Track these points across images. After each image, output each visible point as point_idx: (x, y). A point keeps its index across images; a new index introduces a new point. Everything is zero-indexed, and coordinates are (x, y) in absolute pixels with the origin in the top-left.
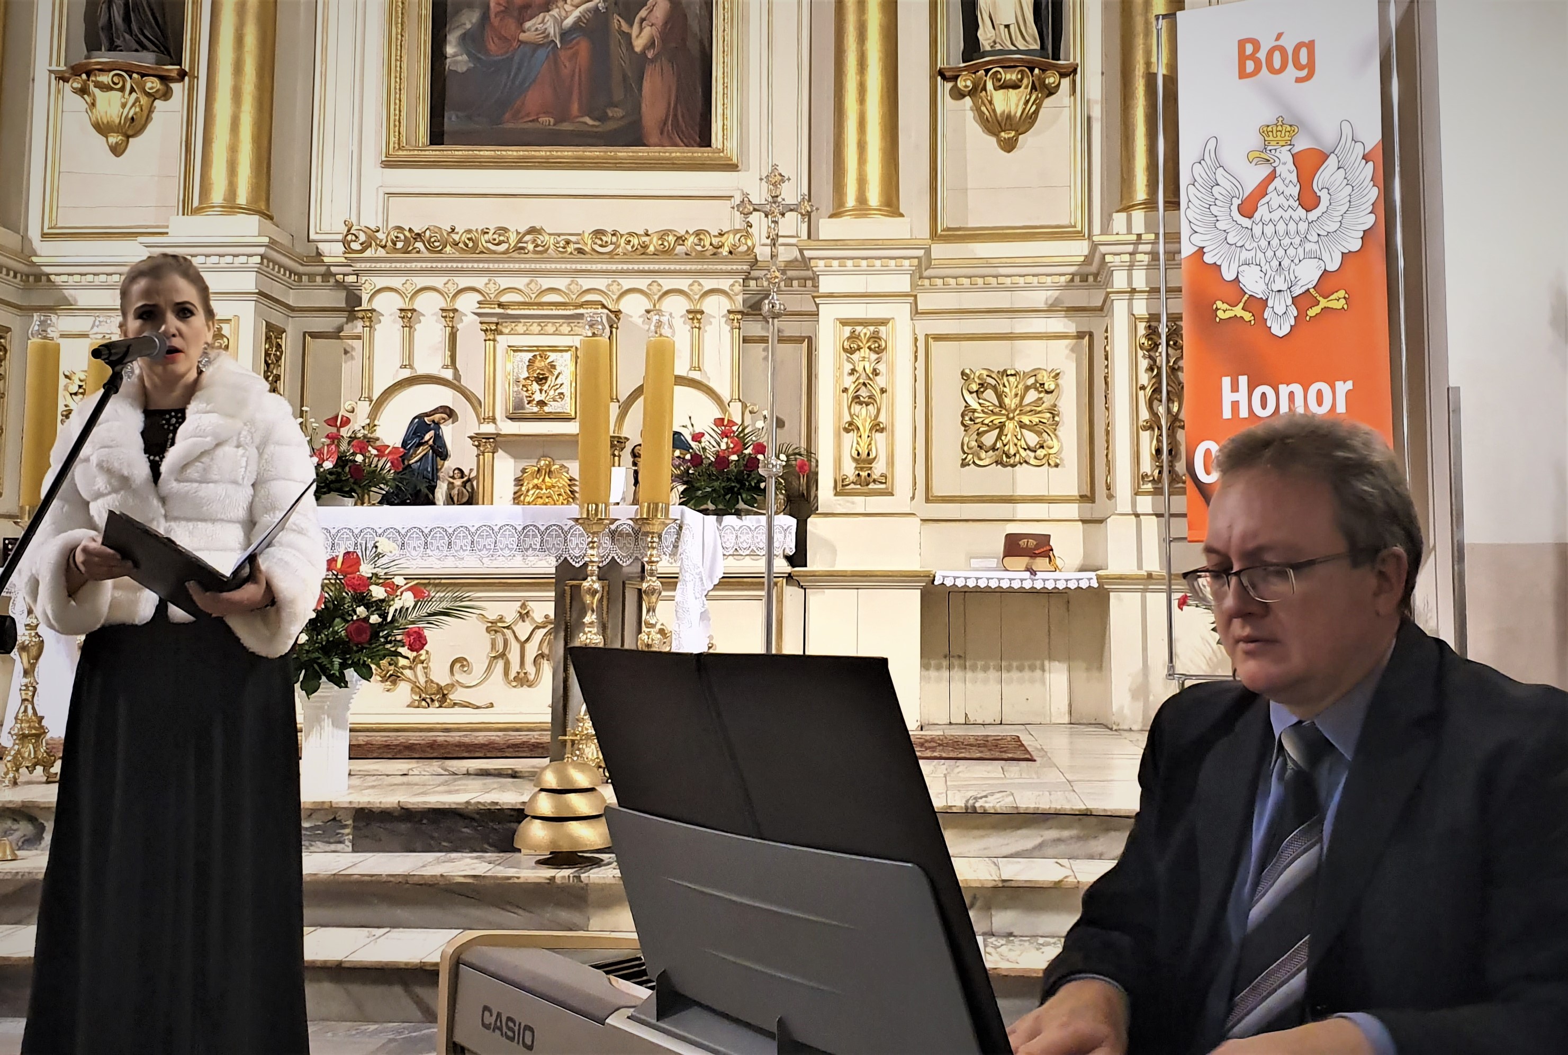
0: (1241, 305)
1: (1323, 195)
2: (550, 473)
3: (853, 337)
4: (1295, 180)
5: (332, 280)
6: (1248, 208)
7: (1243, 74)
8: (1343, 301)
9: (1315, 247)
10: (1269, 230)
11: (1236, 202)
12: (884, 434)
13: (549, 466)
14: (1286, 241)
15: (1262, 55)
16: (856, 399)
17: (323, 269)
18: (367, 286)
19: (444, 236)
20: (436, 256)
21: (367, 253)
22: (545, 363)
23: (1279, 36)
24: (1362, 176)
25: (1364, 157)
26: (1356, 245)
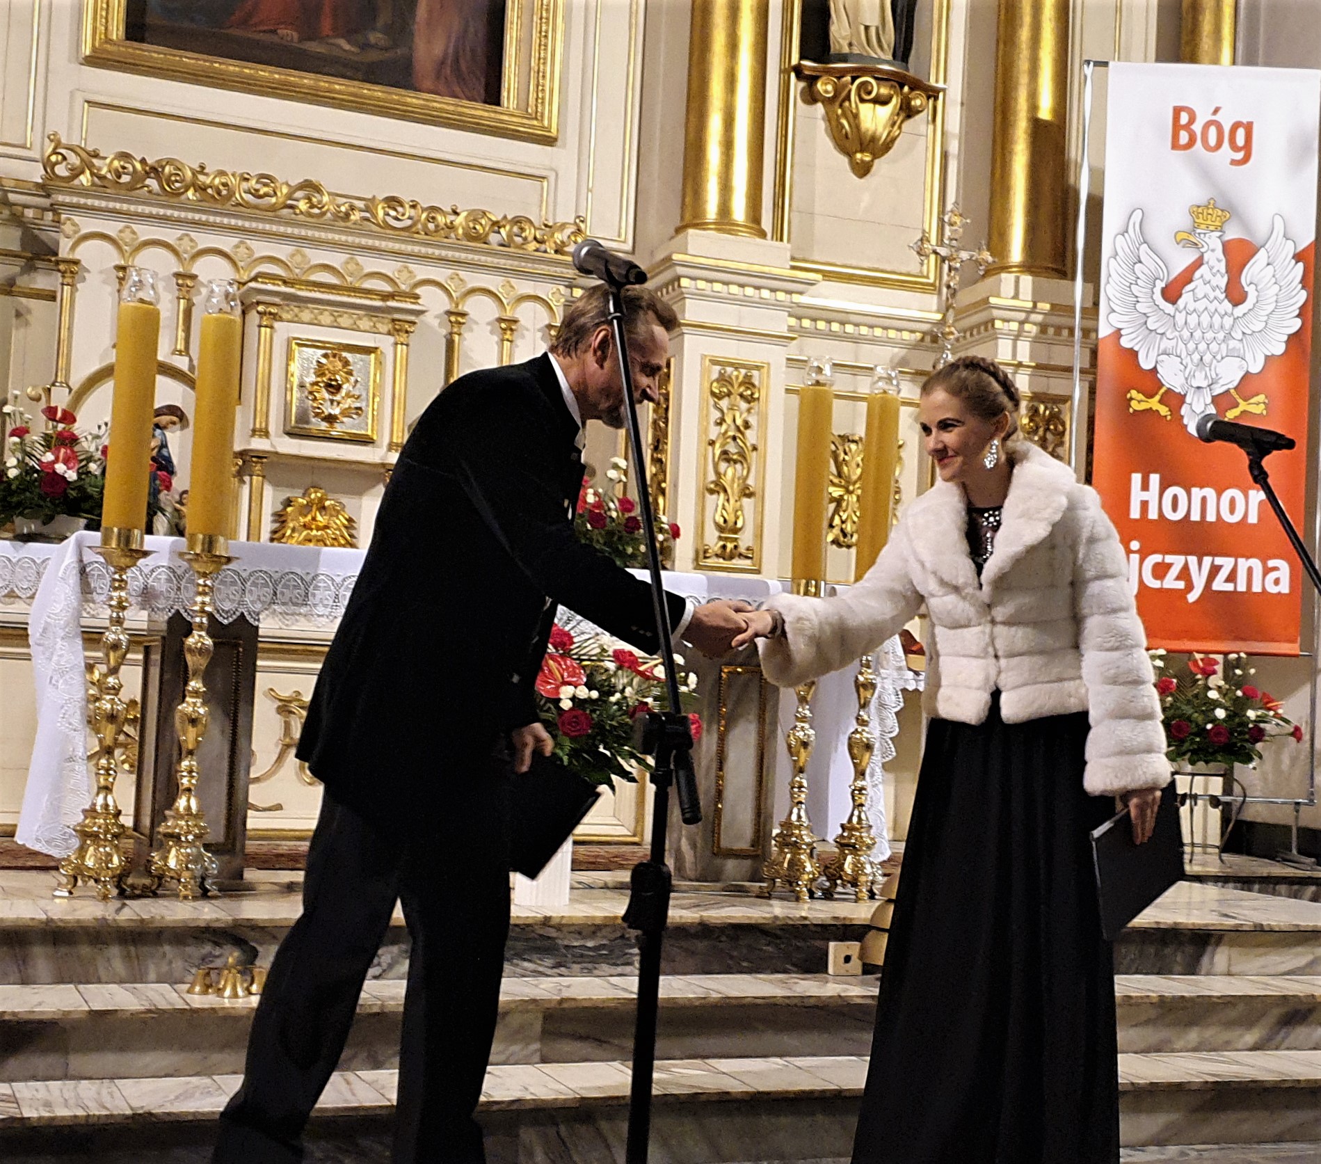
0: (1158, 397)
1: (1250, 290)
2: (323, 508)
3: (722, 378)
4: (1223, 270)
7: (1175, 145)
8: (1262, 406)
9: (1239, 345)
11: (1160, 285)
12: (752, 499)
13: (321, 499)
15: (1197, 127)
16: (725, 455)
18: (67, 228)
19: (189, 174)
20: (174, 201)
21: (76, 182)
22: (339, 365)
23: (1216, 111)
24: (1290, 277)
25: (1293, 258)
26: (1279, 349)
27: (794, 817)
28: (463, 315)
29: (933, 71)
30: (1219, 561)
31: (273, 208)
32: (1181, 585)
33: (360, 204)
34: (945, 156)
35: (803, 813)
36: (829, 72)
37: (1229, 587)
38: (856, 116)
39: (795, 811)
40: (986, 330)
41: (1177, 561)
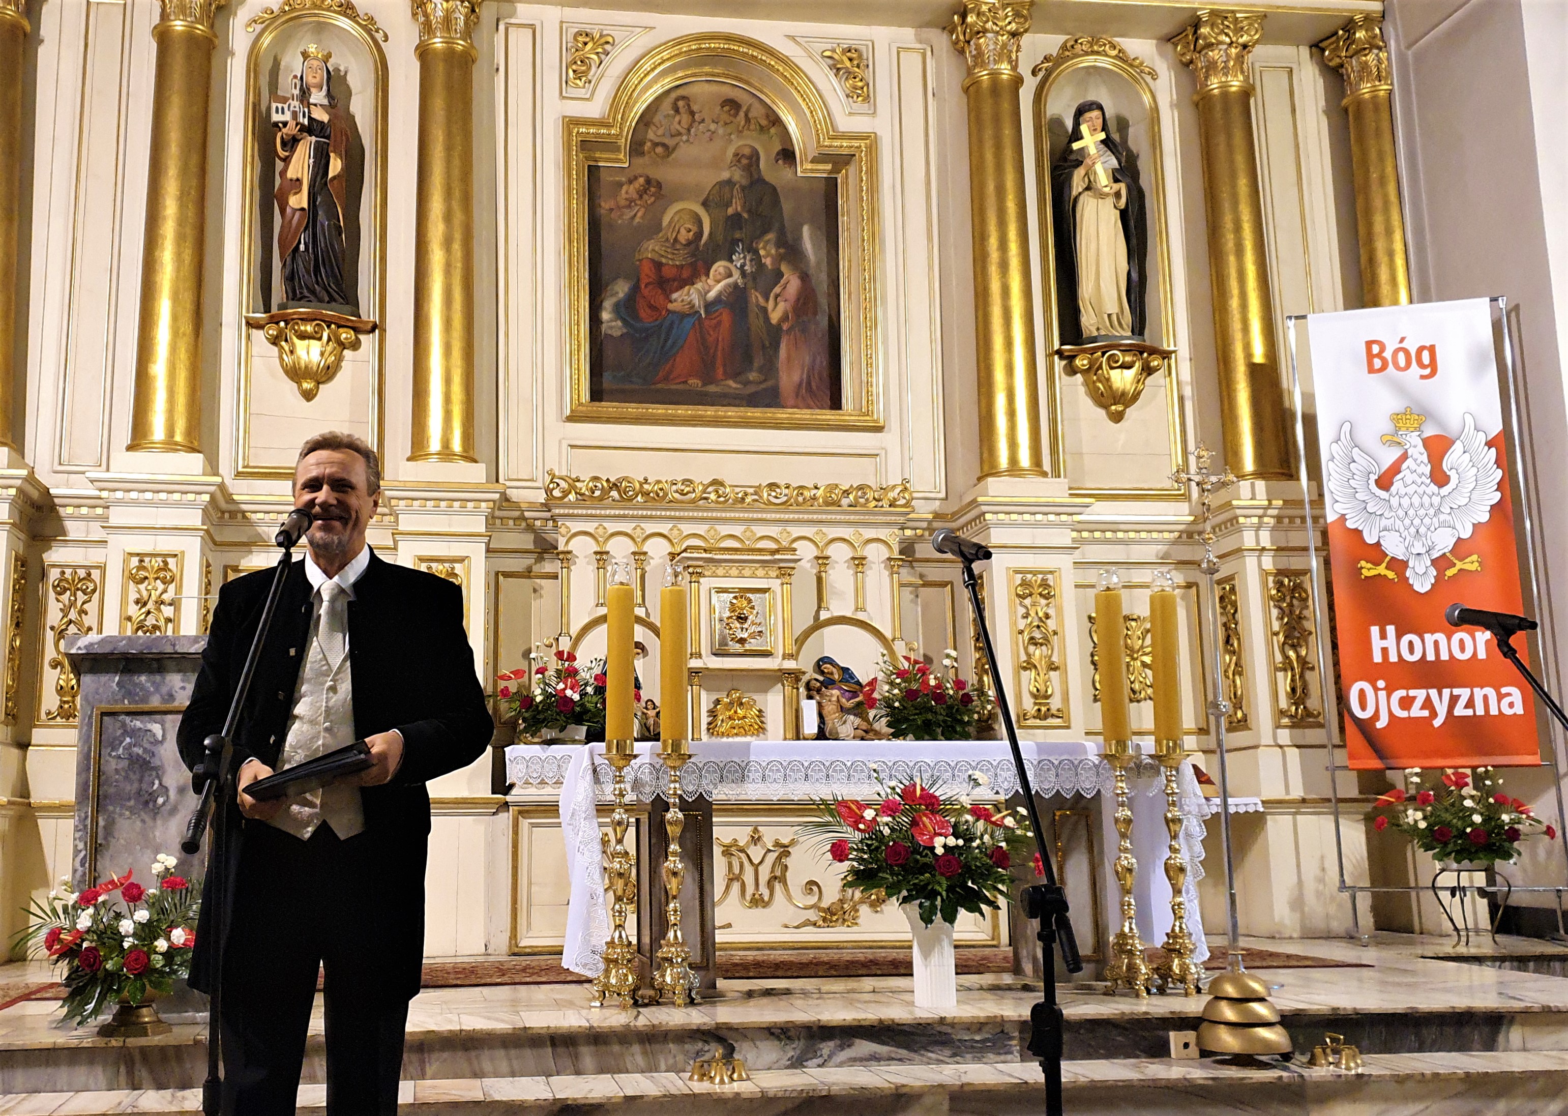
0: (1384, 565)
1: (1453, 474)
2: (741, 704)
3: (1024, 584)
4: (1426, 461)
5: (524, 524)
6: (1385, 482)
7: (1371, 370)
8: (1476, 564)
9: (1448, 518)
10: (1405, 502)
11: (1373, 477)
12: (1057, 673)
13: (739, 698)
14: (1422, 512)
15: (1388, 354)
16: (1032, 641)
17: (517, 514)
18: (563, 530)
19: (637, 486)
20: (628, 504)
21: (566, 500)
22: (745, 603)
23: (1402, 340)
24: (1486, 460)
25: (1486, 444)
26: (1485, 517)
27: (1126, 929)
28: (827, 558)
29: (1165, 339)
30: (1456, 691)
31: (693, 501)
32: (1426, 713)
33: (751, 490)
34: (1181, 399)
35: (1134, 926)
36: (1084, 351)
37: (1469, 712)
38: (1108, 380)
39: (1127, 924)
40: (1232, 525)
41: (1420, 694)
